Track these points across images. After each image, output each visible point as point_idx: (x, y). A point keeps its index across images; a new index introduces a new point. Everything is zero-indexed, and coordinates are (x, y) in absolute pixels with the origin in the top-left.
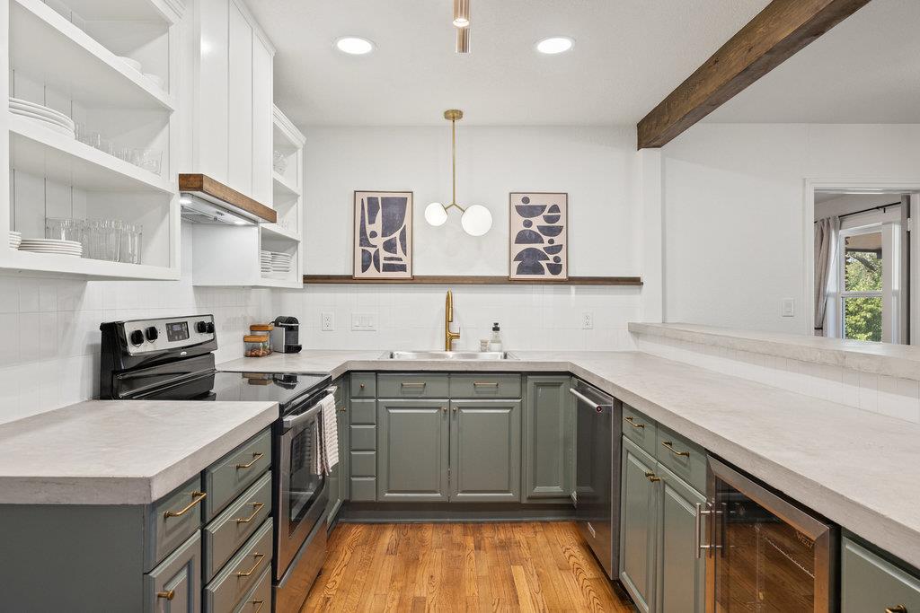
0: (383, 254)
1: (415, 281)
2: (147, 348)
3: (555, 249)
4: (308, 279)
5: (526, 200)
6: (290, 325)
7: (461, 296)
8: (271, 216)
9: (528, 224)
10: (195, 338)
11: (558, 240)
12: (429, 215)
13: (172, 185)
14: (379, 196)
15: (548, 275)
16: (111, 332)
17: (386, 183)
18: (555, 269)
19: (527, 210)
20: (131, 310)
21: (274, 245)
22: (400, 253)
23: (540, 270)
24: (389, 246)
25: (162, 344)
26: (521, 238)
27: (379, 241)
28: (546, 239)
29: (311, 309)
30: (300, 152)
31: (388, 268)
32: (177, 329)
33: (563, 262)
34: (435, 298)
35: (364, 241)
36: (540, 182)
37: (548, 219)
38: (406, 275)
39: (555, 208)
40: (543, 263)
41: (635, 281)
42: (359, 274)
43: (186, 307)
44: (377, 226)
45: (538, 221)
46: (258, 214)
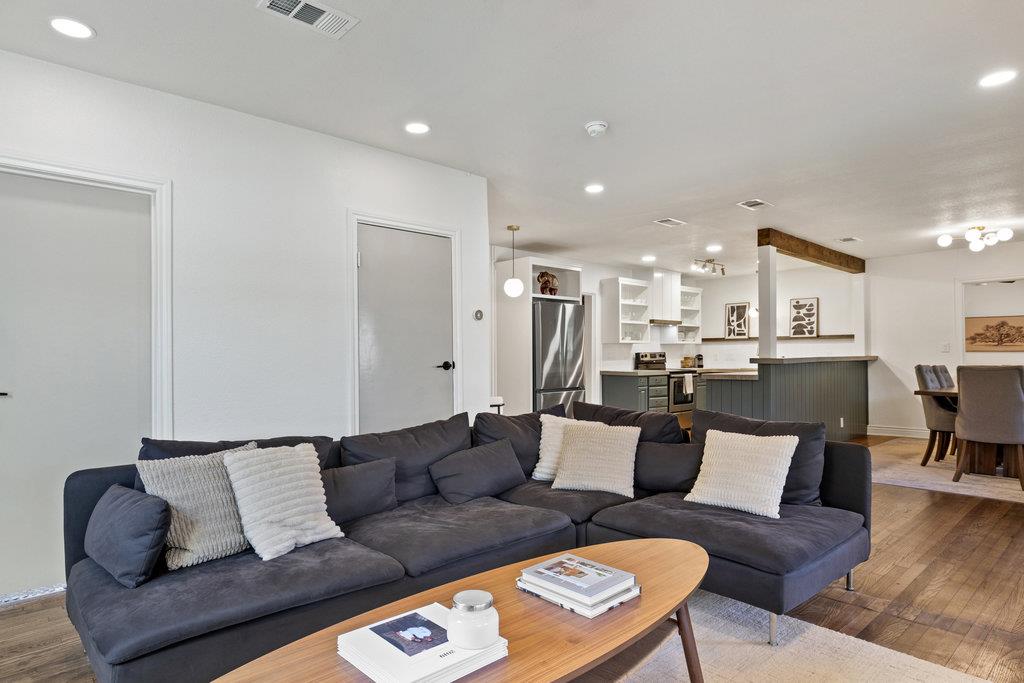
0: (737, 329)
1: (750, 339)
2: (645, 359)
3: (811, 323)
4: (703, 340)
5: (798, 302)
6: (700, 357)
8: (681, 323)
9: (799, 313)
10: (658, 358)
11: (814, 319)
12: (752, 313)
13: (647, 322)
14: (735, 306)
15: (807, 335)
16: (637, 355)
17: (738, 300)
18: (811, 332)
19: (798, 307)
20: (642, 350)
21: (685, 331)
22: (743, 328)
23: (804, 333)
24: (739, 326)
25: (648, 359)
26: (795, 319)
27: (735, 324)
28: (807, 319)
29: (708, 351)
30: (700, 296)
31: (738, 334)
32: (653, 355)
33: (815, 329)
35: (729, 324)
36: (806, 295)
37: (808, 310)
38: (746, 337)
39: (811, 305)
40: (805, 330)
41: (852, 337)
42: (727, 337)
43: (658, 350)
44: (734, 318)
45: (803, 311)
46: (675, 323)
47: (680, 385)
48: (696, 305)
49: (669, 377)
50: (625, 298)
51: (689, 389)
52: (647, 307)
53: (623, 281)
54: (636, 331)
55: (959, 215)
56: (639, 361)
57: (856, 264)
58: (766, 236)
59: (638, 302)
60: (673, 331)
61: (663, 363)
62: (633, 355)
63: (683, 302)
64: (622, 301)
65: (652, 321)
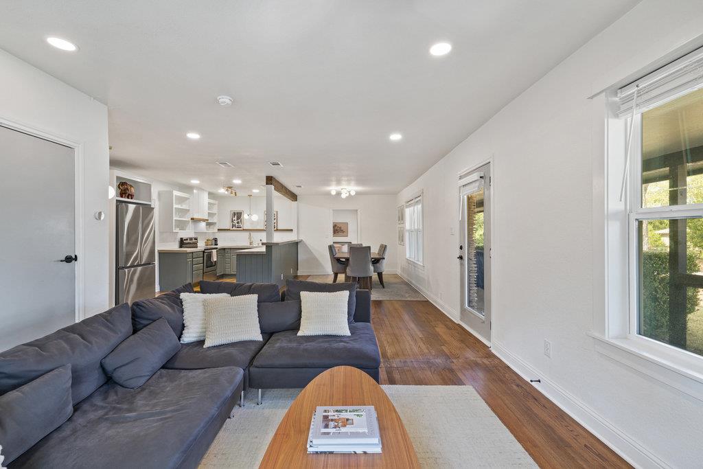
1: (244, 230)
2: (186, 241)
4: (218, 230)
6: (216, 240)
7: (253, 234)
8: (208, 220)
10: (194, 241)
11: (275, 221)
12: (245, 216)
13: (189, 219)
14: (236, 212)
16: (181, 239)
17: (237, 209)
18: (274, 227)
20: (184, 237)
21: (209, 224)
22: (240, 224)
24: (238, 223)
25: (188, 241)
27: (236, 222)
29: (220, 236)
30: (217, 205)
31: (238, 227)
32: (191, 239)
33: (276, 226)
34: (247, 234)
35: (232, 222)
38: (242, 229)
39: (275, 215)
41: (292, 230)
42: (231, 229)
43: (192, 235)
44: (235, 218)
46: (204, 220)
47: (210, 256)
48: (215, 210)
49: (204, 252)
50: (176, 204)
51: (215, 258)
52: (189, 210)
53: (176, 193)
54: (181, 224)
55: (339, 182)
56: (182, 243)
57: (294, 197)
58: (270, 180)
59: (184, 207)
60: (203, 224)
61: (196, 243)
62: (179, 239)
63: (209, 209)
64: (175, 206)
65: (192, 219)
